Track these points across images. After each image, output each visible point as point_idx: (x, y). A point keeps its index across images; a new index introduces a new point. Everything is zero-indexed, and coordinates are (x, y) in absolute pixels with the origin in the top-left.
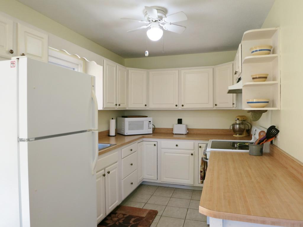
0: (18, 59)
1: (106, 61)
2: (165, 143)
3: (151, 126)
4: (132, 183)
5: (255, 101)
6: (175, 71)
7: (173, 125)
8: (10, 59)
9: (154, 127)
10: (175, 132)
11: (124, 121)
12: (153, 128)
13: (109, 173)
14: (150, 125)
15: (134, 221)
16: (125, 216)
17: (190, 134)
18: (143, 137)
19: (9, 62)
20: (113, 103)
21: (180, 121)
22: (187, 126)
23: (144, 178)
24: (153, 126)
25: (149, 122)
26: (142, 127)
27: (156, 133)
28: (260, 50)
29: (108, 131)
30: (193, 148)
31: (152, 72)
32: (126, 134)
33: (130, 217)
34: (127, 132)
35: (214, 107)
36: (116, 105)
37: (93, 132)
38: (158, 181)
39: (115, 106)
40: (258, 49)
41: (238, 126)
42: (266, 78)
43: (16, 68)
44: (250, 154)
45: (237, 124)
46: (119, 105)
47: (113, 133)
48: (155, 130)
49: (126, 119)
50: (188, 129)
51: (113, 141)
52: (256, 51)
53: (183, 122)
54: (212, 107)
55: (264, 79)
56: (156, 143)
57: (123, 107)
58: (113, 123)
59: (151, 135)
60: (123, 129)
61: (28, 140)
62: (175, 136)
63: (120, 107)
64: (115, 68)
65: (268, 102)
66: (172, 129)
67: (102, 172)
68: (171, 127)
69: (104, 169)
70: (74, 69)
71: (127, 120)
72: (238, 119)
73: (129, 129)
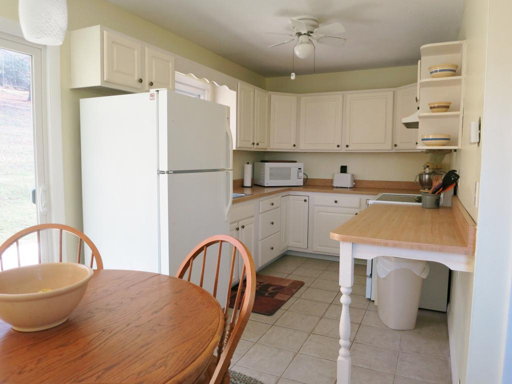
0: (158, 91)
1: (240, 84)
2: (319, 198)
3: (301, 175)
4: (272, 248)
5: (431, 138)
6: (338, 96)
7: (334, 175)
8: (148, 91)
9: (306, 177)
10: (335, 185)
11: (264, 167)
12: (304, 179)
13: (243, 227)
14: (300, 173)
15: (273, 289)
16: (262, 284)
17: (358, 186)
18: (290, 190)
19: (148, 94)
20: (249, 141)
21: (344, 169)
22: (353, 176)
23: (290, 245)
24: (304, 176)
25: (299, 169)
26: (288, 177)
27: (309, 186)
28: (440, 71)
29: (242, 181)
30: (358, 206)
31: (304, 98)
32: (266, 185)
33: (269, 285)
34: (268, 182)
35: (392, 149)
36: (254, 144)
37: (227, 172)
38: (309, 251)
39: (252, 146)
40: (438, 69)
41: (427, 176)
42: (448, 107)
43: (155, 100)
44: (423, 207)
45: (426, 174)
46: (258, 144)
47: (248, 183)
48: (308, 181)
49: (266, 164)
50: (355, 181)
51: (248, 192)
52: (436, 71)
53: (349, 170)
54: (390, 148)
55: (444, 109)
56: (307, 198)
57: (262, 147)
58: (248, 169)
59: (302, 188)
60: (262, 178)
61: (168, 172)
62: (335, 189)
63: (258, 147)
64: (252, 94)
65: (449, 139)
66: (332, 181)
67: (236, 225)
68: (330, 178)
69: (238, 221)
70: (199, 96)
71: (268, 165)
72: (428, 167)
73: (270, 179)
